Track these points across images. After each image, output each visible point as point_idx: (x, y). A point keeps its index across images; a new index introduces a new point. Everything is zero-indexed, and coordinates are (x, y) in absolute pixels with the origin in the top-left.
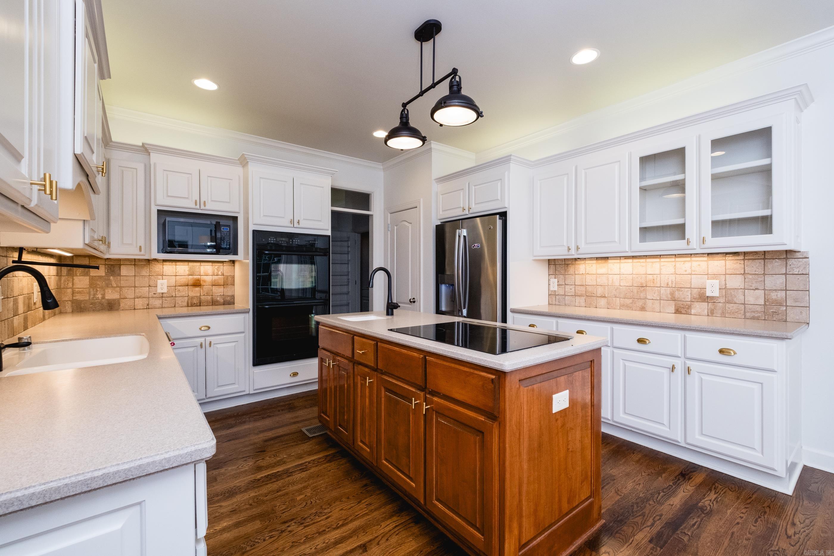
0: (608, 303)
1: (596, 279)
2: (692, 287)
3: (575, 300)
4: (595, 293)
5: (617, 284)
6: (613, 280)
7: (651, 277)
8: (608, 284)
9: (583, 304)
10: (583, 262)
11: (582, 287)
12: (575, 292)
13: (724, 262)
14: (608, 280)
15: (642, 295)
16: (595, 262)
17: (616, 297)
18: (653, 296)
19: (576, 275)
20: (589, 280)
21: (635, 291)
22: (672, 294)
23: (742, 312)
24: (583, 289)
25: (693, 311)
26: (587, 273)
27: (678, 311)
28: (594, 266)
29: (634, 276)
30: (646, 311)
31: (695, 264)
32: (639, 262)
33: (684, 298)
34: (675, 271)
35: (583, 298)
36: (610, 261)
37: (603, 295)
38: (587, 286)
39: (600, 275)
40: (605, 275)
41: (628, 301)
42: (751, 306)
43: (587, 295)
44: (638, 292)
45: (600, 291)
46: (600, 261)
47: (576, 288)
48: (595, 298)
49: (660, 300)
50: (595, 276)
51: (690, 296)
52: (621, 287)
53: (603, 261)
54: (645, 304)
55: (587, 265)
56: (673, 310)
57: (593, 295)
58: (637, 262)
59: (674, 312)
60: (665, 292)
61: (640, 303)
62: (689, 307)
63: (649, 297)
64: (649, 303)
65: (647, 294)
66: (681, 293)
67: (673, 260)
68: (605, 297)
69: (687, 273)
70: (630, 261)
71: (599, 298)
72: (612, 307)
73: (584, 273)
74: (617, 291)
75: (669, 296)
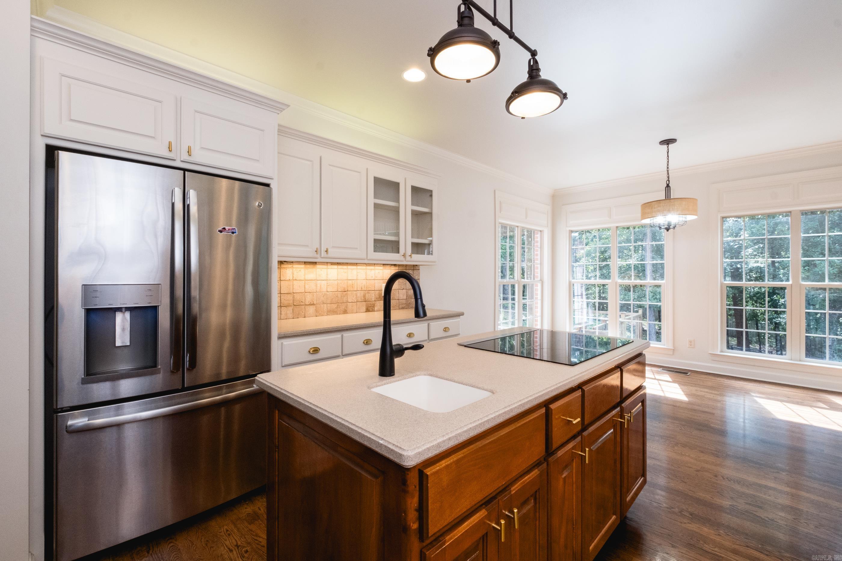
0: (316, 311)
1: (305, 286)
2: (376, 289)
3: (281, 311)
4: (304, 301)
5: (324, 289)
6: (321, 286)
7: (350, 282)
8: (316, 290)
9: (291, 316)
10: (290, 266)
11: (289, 295)
12: (281, 302)
13: (390, 270)
14: (316, 286)
15: (345, 299)
16: (303, 266)
17: (324, 303)
18: (353, 299)
19: (281, 281)
20: (298, 287)
21: (339, 296)
22: (364, 296)
23: (398, 305)
24: (290, 297)
25: (376, 309)
26: (294, 279)
27: (368, 310)
28: (303, 271)
29: (339, 281)
30: (347, 313)
31: (377, 271)
32: (343, 268)
33: (371, 299)
34: (366, 277)
35: (291, 309)
36: (318, 266)
37: (312, 303)
38: (294, 294)
39: (309, 281)
40: (313, 281)
41: (334, 306)
42: (401, 300)
43: (295, 304)
44: (341, 296)
45: (308, 299)
46: (308, 266)
47: (282, 297)
48: (303, 306)
49: (357, 302)
50: (303, 282)
51: (374, 297)
52: (328, 293)
53: (311, 266)
54: (347, 307)
55: (294, 269)
56: (364, 309)
57: (302, 304)
58: (341, 268)
59: (365, 311)
60: (360, 294)
61: (343, 307)
62: (374, 306)
63: (350, 300)
64: (350, 305)
65: (348, 297)
66: (369, 295)
67: (364, 267)
68: (313, 304)
69: (373, 278)
70: (335, 267)
71: (308, 306)
72: (320, 314)
73: (291, 278)
74: (325, 297)
75: (363, 298)
